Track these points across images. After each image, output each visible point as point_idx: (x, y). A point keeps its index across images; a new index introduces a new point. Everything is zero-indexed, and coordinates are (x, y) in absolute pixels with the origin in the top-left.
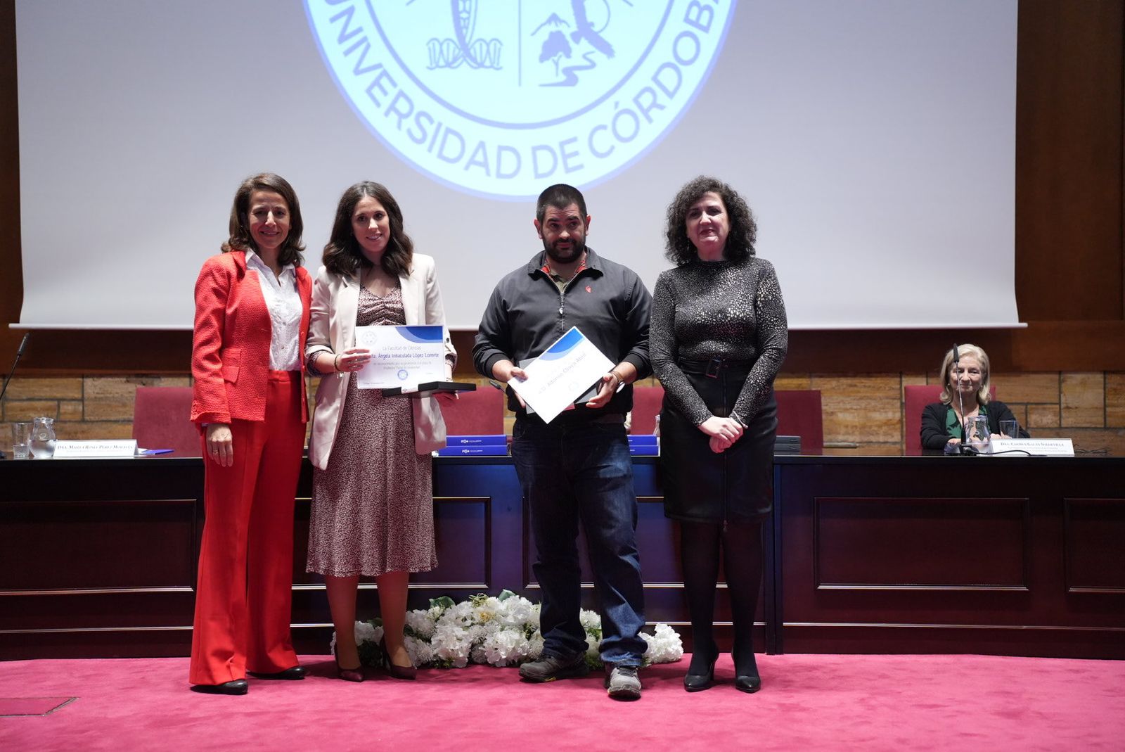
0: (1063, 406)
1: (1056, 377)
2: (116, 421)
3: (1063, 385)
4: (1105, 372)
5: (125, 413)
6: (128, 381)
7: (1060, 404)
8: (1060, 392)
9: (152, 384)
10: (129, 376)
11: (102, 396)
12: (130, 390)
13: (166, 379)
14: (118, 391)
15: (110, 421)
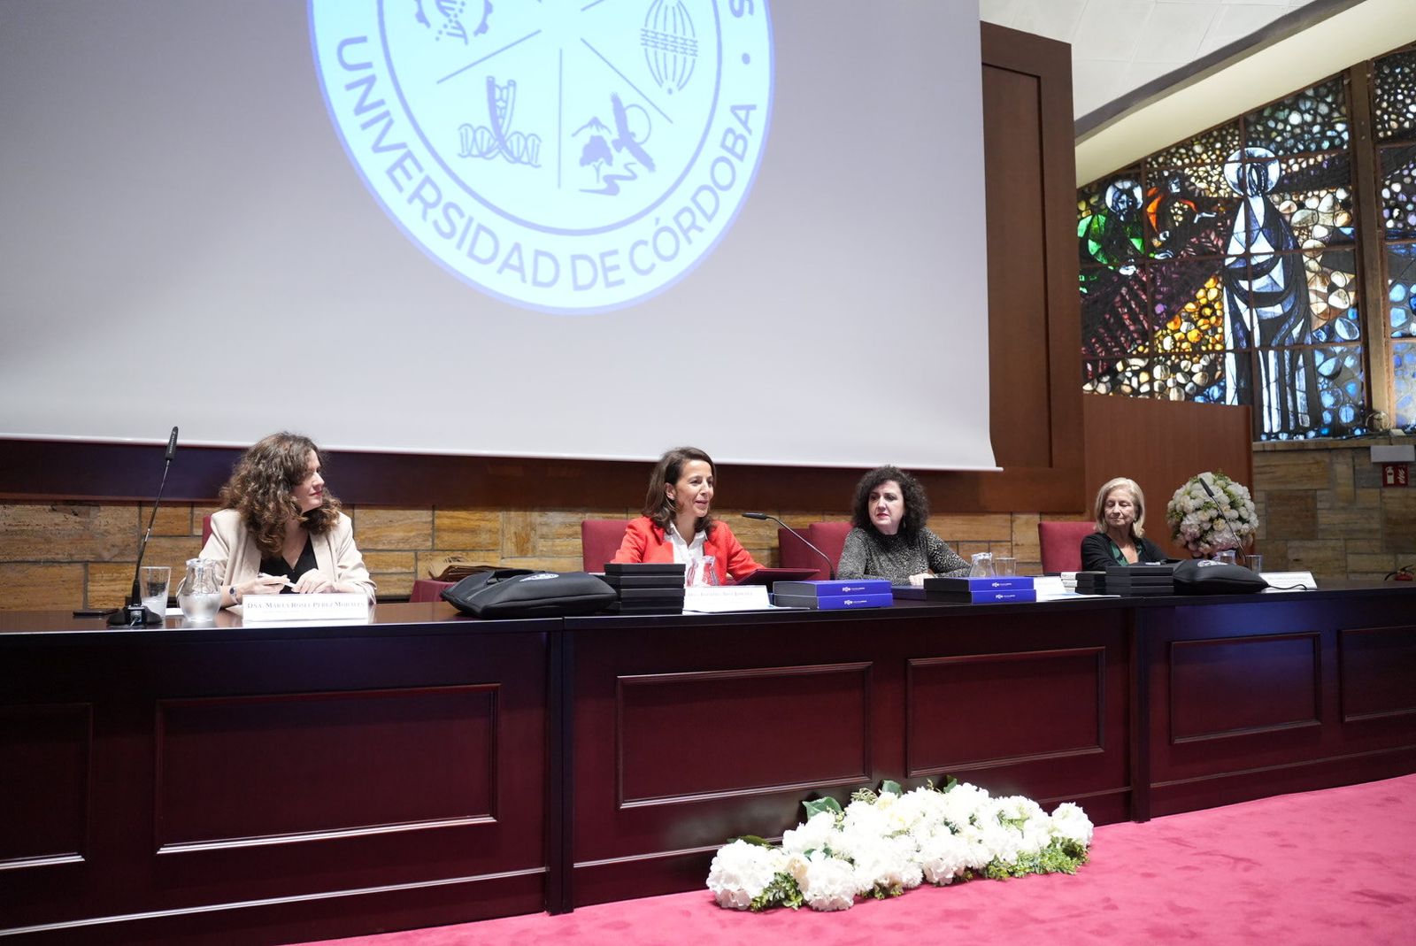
0: (1014, 543)
1: (1008, 517)
2: (36, 562)
3: (1014, 525)
4: (1041, 513)
5: (49, 551)
6: (54, 510)
7: (1011, 541)
8: (1012, 531)
9: (88, 514)
10: (54, 503)
11: (16, 528)
12: (57, 521)
13: (107, 508)
14: (40, 522)
15: (28, 562)
